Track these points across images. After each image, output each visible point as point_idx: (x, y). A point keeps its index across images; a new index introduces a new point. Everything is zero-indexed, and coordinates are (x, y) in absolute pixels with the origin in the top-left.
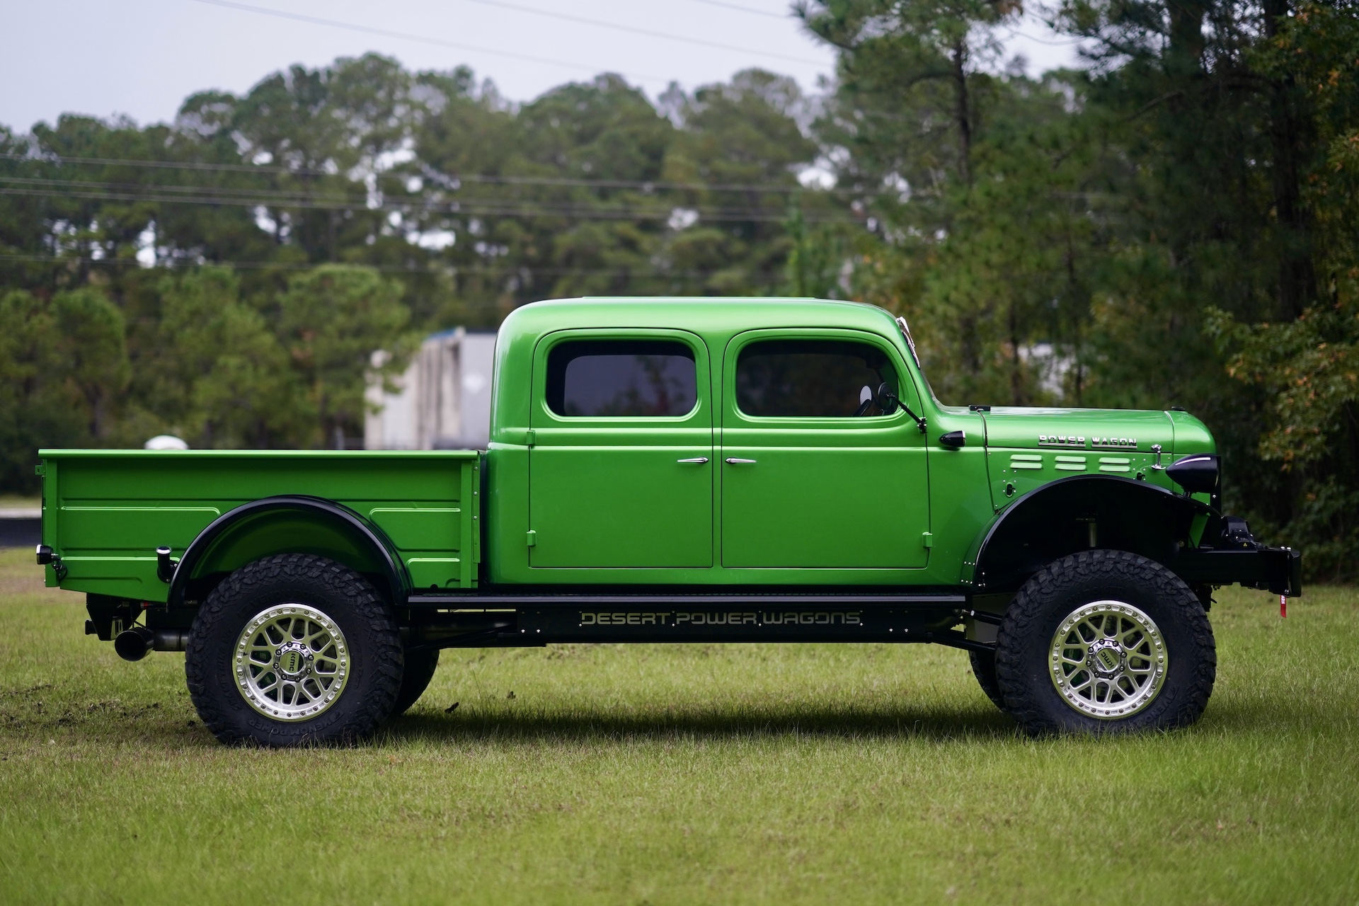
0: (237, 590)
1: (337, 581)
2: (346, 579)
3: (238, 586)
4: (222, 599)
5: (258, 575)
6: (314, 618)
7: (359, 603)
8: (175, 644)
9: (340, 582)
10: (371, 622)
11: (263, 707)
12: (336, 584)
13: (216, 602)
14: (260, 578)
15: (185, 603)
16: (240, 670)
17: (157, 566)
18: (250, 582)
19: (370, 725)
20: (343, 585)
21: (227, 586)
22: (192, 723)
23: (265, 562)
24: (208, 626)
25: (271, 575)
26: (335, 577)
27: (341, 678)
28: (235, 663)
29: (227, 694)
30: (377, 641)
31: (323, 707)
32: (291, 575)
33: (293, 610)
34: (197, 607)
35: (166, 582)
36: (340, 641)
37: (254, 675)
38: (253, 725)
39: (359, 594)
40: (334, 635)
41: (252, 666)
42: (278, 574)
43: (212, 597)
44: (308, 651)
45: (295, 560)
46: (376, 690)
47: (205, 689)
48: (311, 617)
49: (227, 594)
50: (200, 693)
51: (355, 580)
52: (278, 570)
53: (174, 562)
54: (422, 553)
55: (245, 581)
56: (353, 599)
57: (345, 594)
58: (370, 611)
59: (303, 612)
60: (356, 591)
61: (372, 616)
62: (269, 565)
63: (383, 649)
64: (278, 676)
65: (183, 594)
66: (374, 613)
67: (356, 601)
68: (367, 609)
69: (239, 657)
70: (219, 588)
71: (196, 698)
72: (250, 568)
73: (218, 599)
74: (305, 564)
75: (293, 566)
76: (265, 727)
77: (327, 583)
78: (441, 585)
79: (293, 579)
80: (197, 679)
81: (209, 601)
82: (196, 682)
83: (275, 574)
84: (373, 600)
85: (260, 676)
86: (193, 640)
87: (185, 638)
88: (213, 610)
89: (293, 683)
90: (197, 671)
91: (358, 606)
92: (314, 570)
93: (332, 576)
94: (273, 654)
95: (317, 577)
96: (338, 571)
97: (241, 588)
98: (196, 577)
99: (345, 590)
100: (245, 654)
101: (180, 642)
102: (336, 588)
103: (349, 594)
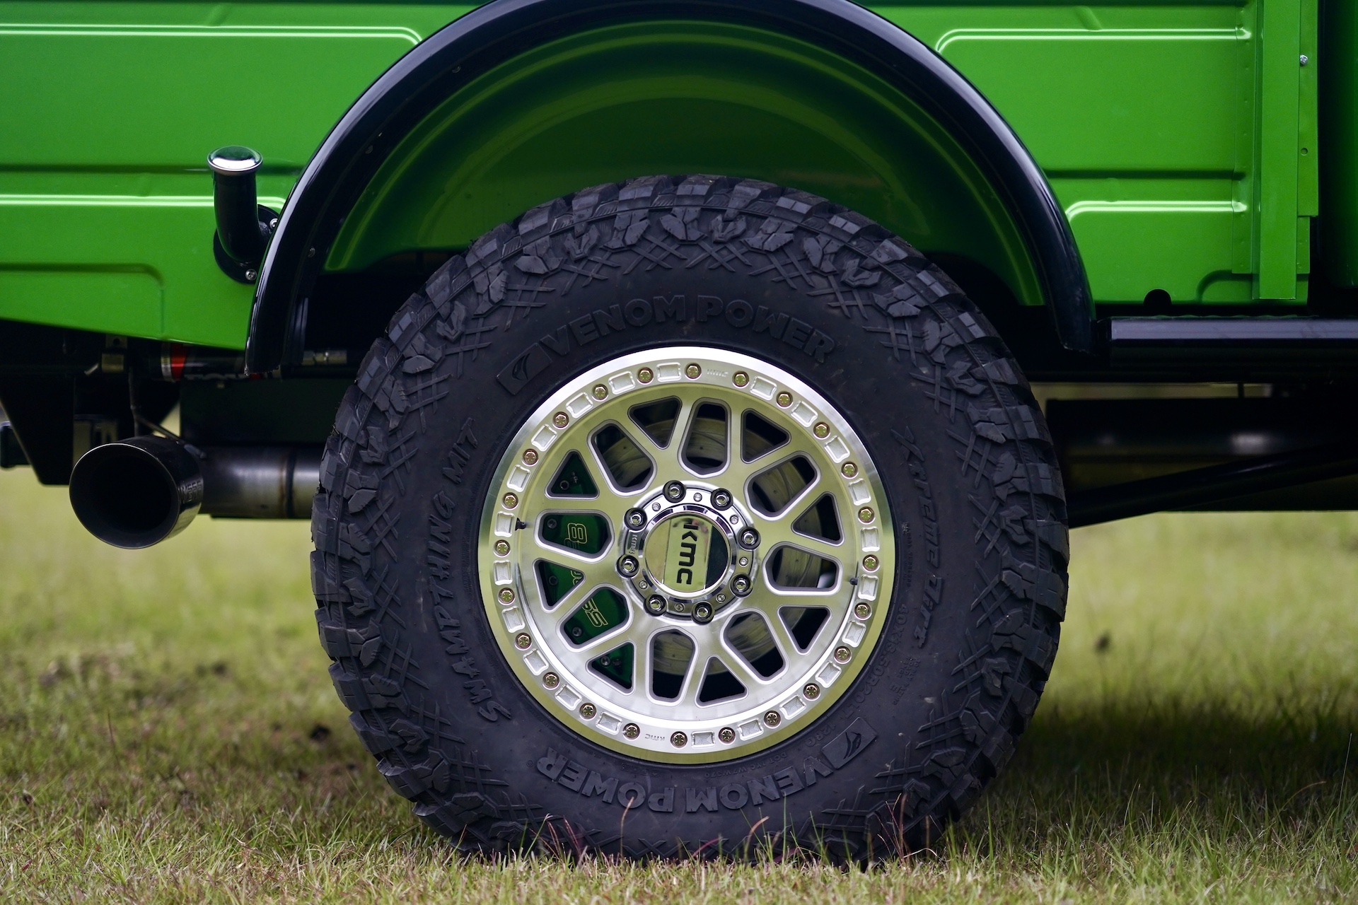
0: (497, 297)
1: (851, 264)
2: (884, 259)
3: (498, 282)
4: (441, 328)
5: (570, 242)
6: (767, 396)
7: (930, 344)
8: (275, 492)
9: (862, 268)
10: (974, 411)
11: (588, 710)
12: (847, 277)
13: (420, 340)
14: (577, 253)
15: (309, 358)
16: (504, 580)
17: (212, 225)
18: (541, 269)
19: (968, 778)
20: (874, 278)
21: (462, 281)
22: (320, 732)
23: (592, 199)
24: (393, 424)
25: (615, 243)
26: (846, 249)
27: (863, 608)
28: (486, 556)
29: (459, 666)
30: (997, 478)
31: (799, 711)
32: (685, 243)
33: (694, 368)
34: (349, 372)
35: (242, 280)
36: (858, 478)
37: (551, 601)
38: (553, 774)
39: (930, 310)
40: (837, 457)
41: (544, 568)
42: (642, 238)
43: (406, 320)
44: (742, 513)
45: (702, 190)
46: (991, 653)
47: (383, 647)
48: (756, 392)
49: (460, 312)
50: (366, 660)
51: (914, 263)
52: (638, 228)
53: (268, 214)
54: (1114, 183)
55: (523, 263)
56: (908, 331)
57: (883, 312)
58: (969, 374)
59: (728, 374)
60: (918, 300)
61: (979, 388)
62: (608, 209)
63: (1017, 510)
64: (633, 600)
65: (301, 323)
66: (983, 381)
67: (920, 337)
68: (961, 366)
69: (501, 531)
70: (430, 289)
71: (351, 677)
72: (542, 220)
73: (427, 328)
74: (735, 204)
75: (693, 212)
76: (596, 782)
77: (816, 271)
78: (1181, 292)
79: (695, 257)
80: (356, 610)
81: (395, 335)
82: (351, 620)
83: (631, 238)
84: (978, 333)
85: (570, 603)
86: (339, 475)
87: (308, 477)
88: (409, 367)
89: (688, 627)
90: (355, 585)
91: (927, 355)
92: (770, 225)
93: (834, 247)
94: (618, 526)
95: (781, 250)
96: (853, 228)
97: (508, 290)
98: (344, 264)
99: (880, 299)
100: (520, 526)
101: (289, 487)
102: (848, 288)
103: (895, 310)
